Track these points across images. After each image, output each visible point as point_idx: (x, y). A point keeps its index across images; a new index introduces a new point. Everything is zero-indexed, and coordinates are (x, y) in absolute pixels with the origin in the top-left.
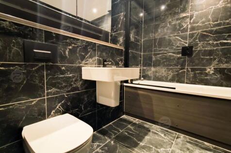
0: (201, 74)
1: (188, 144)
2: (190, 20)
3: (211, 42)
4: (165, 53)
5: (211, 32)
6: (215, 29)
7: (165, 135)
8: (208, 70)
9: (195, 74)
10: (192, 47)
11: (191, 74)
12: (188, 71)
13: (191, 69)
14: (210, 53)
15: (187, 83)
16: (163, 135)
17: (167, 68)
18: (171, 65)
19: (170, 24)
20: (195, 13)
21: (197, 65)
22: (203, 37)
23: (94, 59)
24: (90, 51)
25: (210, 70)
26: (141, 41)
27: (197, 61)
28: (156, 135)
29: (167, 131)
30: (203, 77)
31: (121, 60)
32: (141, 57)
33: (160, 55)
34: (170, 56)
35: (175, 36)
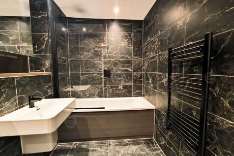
0: (116, 89)
1: (116, 147)
2: (108, 50)
3: (120, 68)
4: (91, 74)
5: (119, 61)
6: (121, 60)
7: (101, 148)
8: (120, 87)
9: (113, 90)
10: (110, 71)
11: (111, 90)
12: (108, 88)
13: (111, 86)
14: (120, 76)
15: (109, 97)
16: (99, 149)
17: (94, 87)
18: (96, 84)
19: (93, 50)
20: (110, 46)
21: (113, 83)
22: (115, 64)
23: (12, 100)
24: (5, 91)
25: (121, 87)
26: (68, 60)
27: (113, 81)
28: (94, 152)
29: (101, 143)
30: (118, 92)
31: (50, 87)
32: (69, 77)
33: (87, 76)
34: (95, 76)
35: (98, 60)
